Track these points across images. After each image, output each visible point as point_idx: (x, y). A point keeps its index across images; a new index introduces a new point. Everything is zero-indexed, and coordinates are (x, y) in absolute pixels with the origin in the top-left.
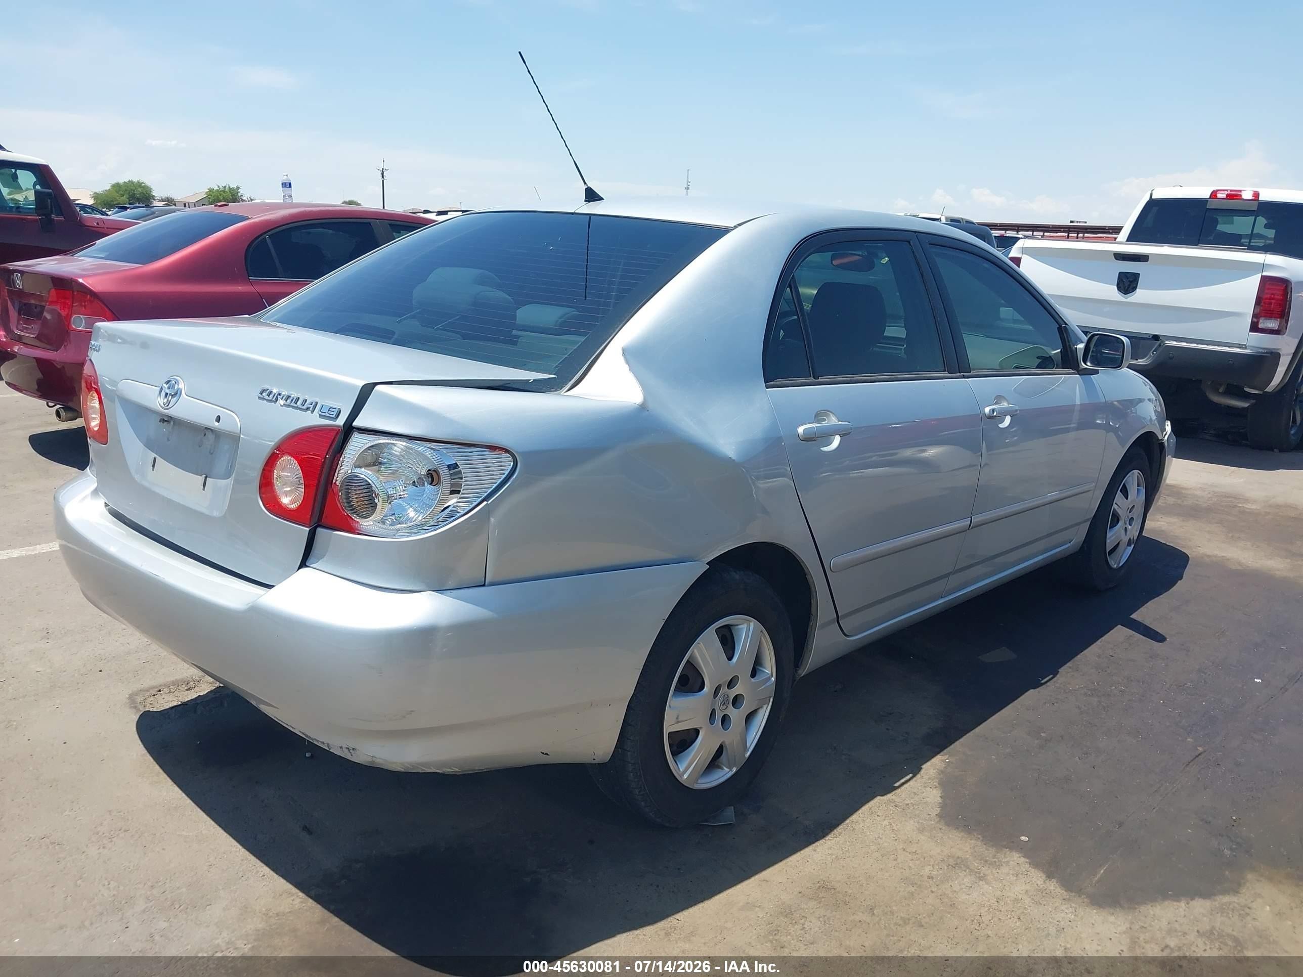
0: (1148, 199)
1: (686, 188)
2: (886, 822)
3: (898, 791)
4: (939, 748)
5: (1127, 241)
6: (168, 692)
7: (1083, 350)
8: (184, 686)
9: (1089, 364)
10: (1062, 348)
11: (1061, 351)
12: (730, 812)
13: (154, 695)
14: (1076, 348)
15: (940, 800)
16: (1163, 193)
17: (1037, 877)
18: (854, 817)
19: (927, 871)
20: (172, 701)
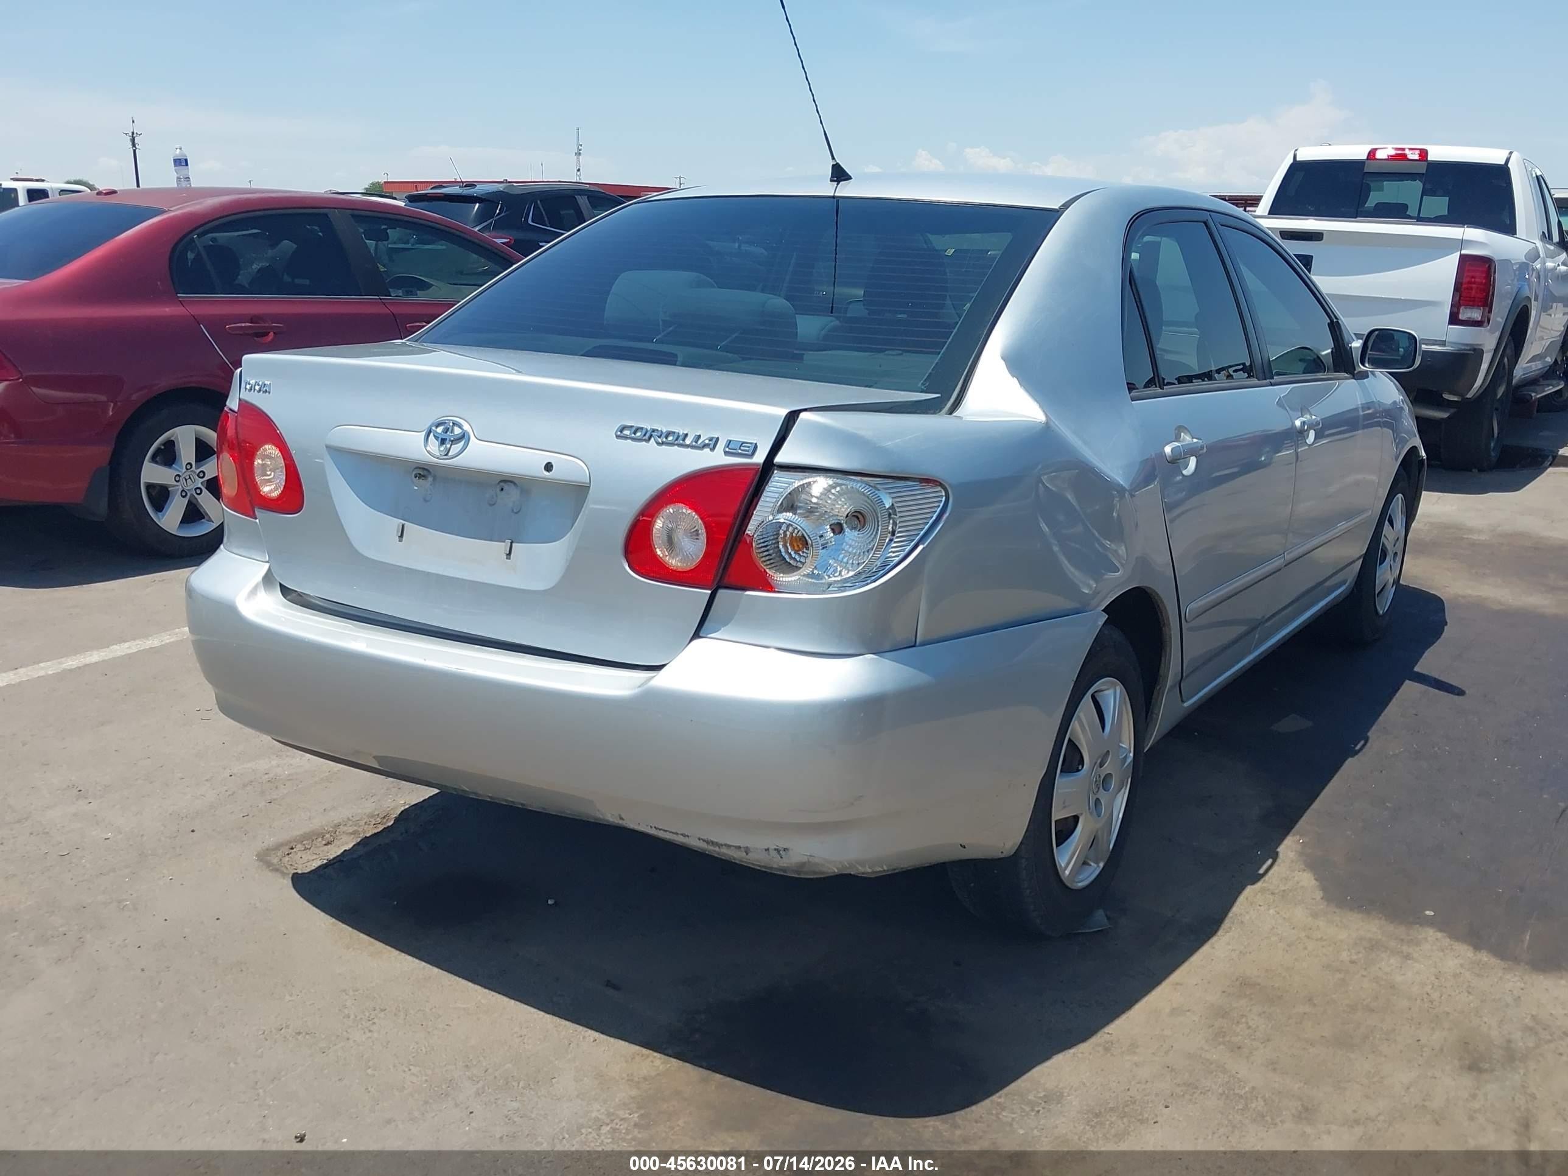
0: (1291, 161)
1: (576, 154)
2: (1272, 911)
3: (1266, 878)
4: (1286, 827)
5: (1270, 213)
6: (303, 849)
7: (1361, 350)
8: (320, 839)
9: (1367, 365)
10: (1333, 346)
11: (1332, 352)
12: (1100, 915)
13: (288, 854)
14: (1351, 347)
15: (1317, 883)
16: (1309, 153)
17: (1465, 951)
18: (1235, 909)
19: (1345, 956)
20: (313, 860)
